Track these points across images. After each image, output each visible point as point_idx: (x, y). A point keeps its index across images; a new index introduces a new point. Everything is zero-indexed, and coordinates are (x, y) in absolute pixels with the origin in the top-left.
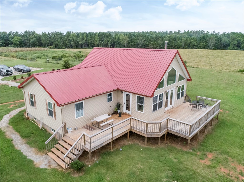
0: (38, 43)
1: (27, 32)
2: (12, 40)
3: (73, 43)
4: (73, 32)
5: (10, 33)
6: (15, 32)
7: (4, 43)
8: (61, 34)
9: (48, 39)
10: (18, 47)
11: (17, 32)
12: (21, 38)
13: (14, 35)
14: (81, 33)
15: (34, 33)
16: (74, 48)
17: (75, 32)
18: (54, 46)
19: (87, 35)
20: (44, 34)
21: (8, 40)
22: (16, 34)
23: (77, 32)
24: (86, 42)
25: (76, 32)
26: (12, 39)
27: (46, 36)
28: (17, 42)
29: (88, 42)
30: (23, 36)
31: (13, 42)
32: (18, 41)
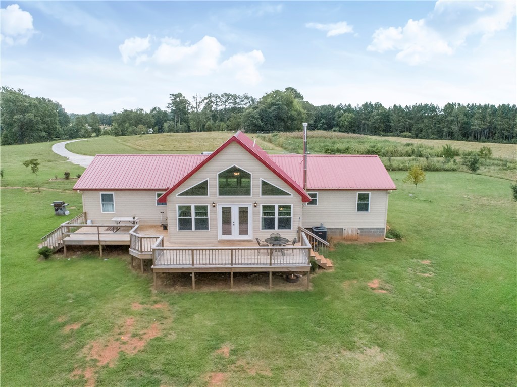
0: (382, 125)
1: (366, 106)
2: (339, 120)
3: (455, 128)
4: (461, 104)
5: (338, 107)
6: (347, 105)
7: (326, 124)
8: (433, 109)
9: (404, 117)
10: (346, 132)
11: (350, 105)
12: (354, 116)
13: (345, 111)
14: (480, 107)
15: (379, 106)
16: (458, 140)
17: (466, 105)
18: (414, 132)
19: (494, 111)
20: (397, 109)
21: (334, 119)
22: (349, 109)
23: (471, 105)
24: (489, 128)
25: (469, 104)
26: (339, 117)
27: (400, 113)
28: (346, 123)
29: (495, 127)
30: (358, 112)
31: (340, 123)
32: (348, 121)
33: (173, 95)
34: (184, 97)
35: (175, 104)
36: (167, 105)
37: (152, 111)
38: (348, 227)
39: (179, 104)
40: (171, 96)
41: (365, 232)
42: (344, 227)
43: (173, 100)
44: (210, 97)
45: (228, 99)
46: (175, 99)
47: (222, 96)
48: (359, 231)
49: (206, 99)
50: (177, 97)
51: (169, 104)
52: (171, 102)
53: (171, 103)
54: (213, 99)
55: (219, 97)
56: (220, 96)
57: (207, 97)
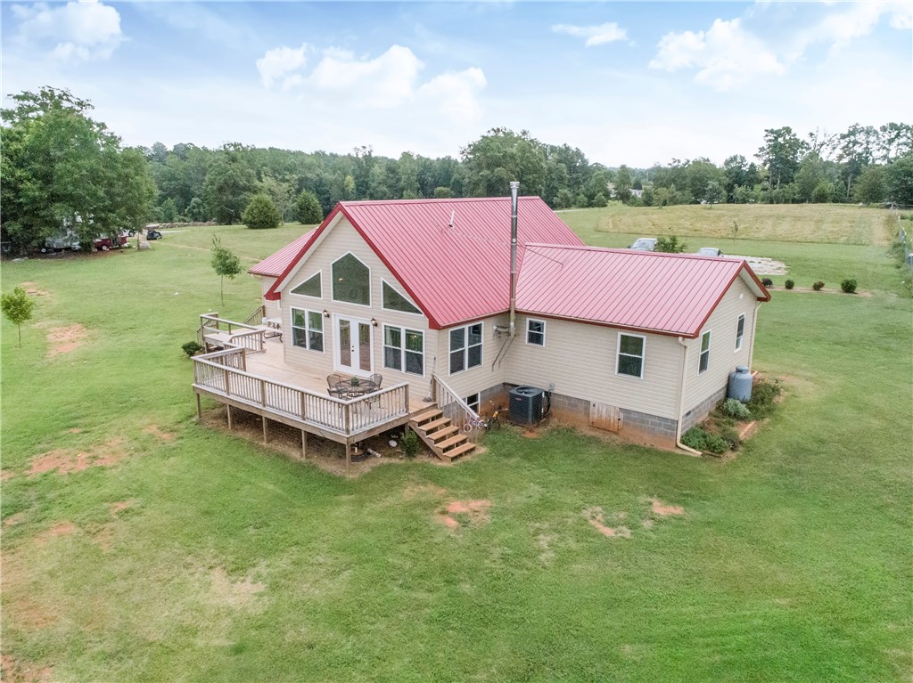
33: (772, 131)
34: (794, 135)
35: (776, 148)
36: (757, 152)
37: (727, 163)
38: (600, 401)
39: (783, 150)
40: (766, 133)
41: (635, 420)
42: (592, 400)
43: (770, 141)
44: (852, 133)
45: (898, 136)
46: (776, 138)
47: (884, 129)
48: (622, 416)
49: (843, 137)
50: (779, 135)
51: (762, 149)
52: (765, 145)
53: (766, 147)
54: (861, 137)
55: (876, 132)
56: (879, 130)
57: (846, 132)
